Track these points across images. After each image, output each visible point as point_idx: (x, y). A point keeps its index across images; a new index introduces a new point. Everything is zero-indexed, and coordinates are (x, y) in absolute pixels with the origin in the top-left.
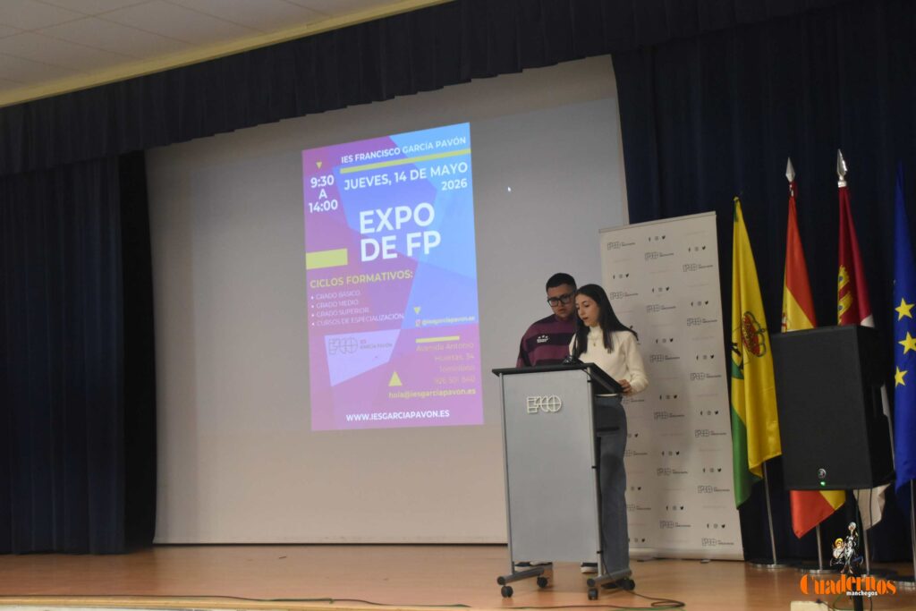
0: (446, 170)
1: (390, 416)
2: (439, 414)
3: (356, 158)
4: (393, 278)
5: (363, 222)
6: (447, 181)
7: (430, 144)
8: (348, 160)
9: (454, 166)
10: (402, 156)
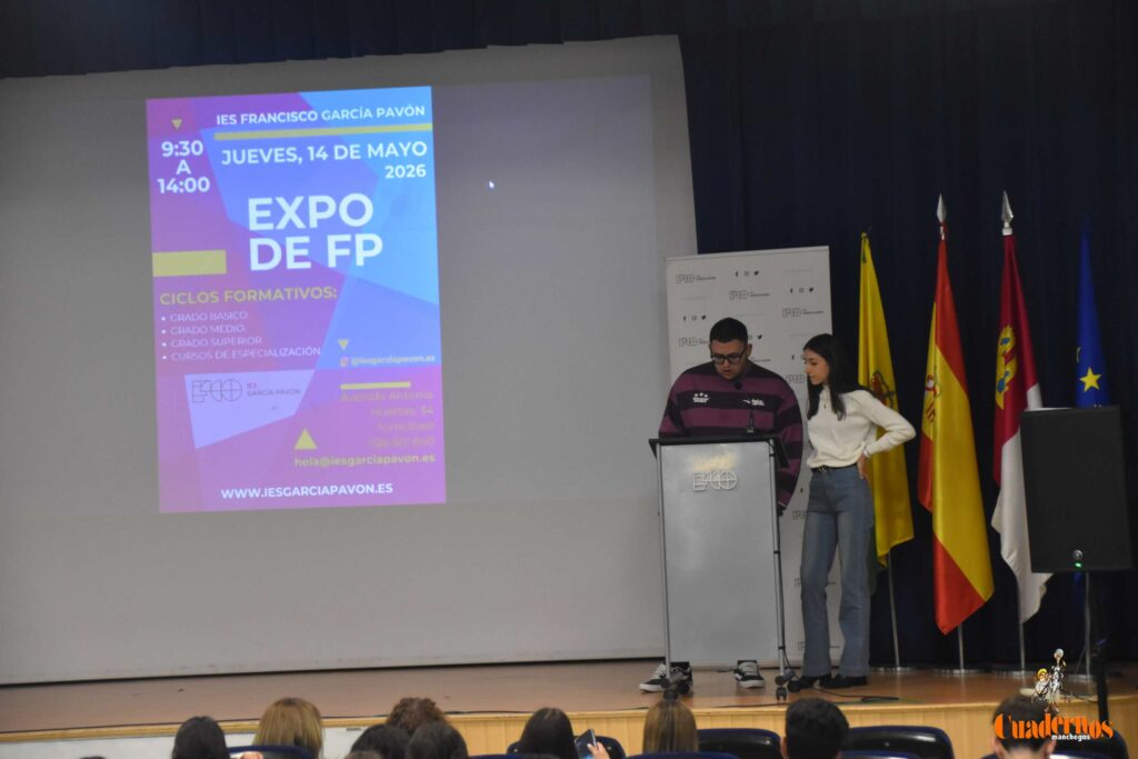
0: (392, 150)
1: (296, 491)
2: (376, 488)
3: (243, 120)
4: (304, 297)
5: (253, 214)
6: (395, 166)
7: (368, 110)
8: (229, 121)
9: (405, 145)
10: (320, 123)
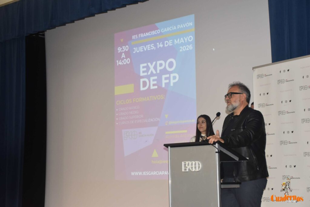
0: (182, 41)
1: (152, 173)
3: (139, 36)
4: (155, 99)
5: (142, 70)
6: (183, 46)
7: (175, 27)
8: (135, 37)
9: (186, 38)
10: (161, 34)
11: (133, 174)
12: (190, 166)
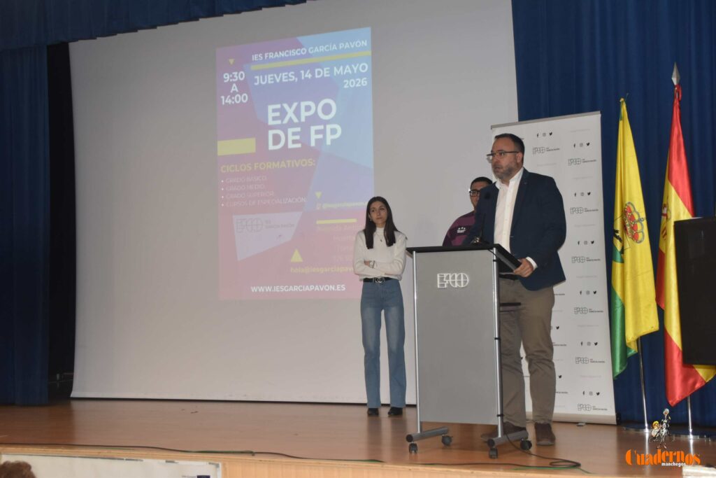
0: (348, 70)
1: (291, 288)
2: (336, 288)
3: (266, 57)
4: (297, 165)
5: (271, 115)
6: (349, 80)
7: (334, 45)
8: (259, 58)
9: (355, 66)
10: (308, 55)
11: (254, 289)
12: (450, 280)
